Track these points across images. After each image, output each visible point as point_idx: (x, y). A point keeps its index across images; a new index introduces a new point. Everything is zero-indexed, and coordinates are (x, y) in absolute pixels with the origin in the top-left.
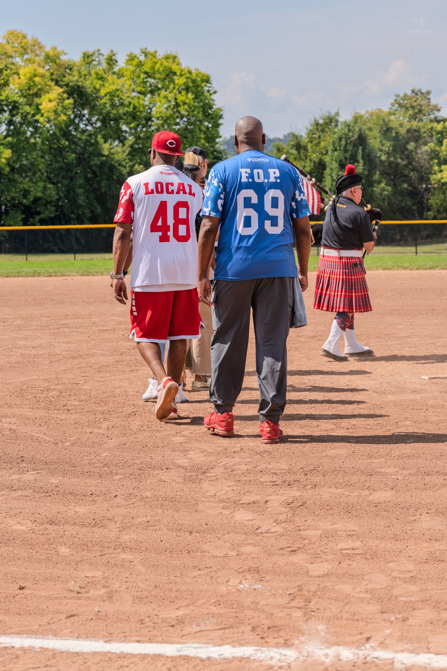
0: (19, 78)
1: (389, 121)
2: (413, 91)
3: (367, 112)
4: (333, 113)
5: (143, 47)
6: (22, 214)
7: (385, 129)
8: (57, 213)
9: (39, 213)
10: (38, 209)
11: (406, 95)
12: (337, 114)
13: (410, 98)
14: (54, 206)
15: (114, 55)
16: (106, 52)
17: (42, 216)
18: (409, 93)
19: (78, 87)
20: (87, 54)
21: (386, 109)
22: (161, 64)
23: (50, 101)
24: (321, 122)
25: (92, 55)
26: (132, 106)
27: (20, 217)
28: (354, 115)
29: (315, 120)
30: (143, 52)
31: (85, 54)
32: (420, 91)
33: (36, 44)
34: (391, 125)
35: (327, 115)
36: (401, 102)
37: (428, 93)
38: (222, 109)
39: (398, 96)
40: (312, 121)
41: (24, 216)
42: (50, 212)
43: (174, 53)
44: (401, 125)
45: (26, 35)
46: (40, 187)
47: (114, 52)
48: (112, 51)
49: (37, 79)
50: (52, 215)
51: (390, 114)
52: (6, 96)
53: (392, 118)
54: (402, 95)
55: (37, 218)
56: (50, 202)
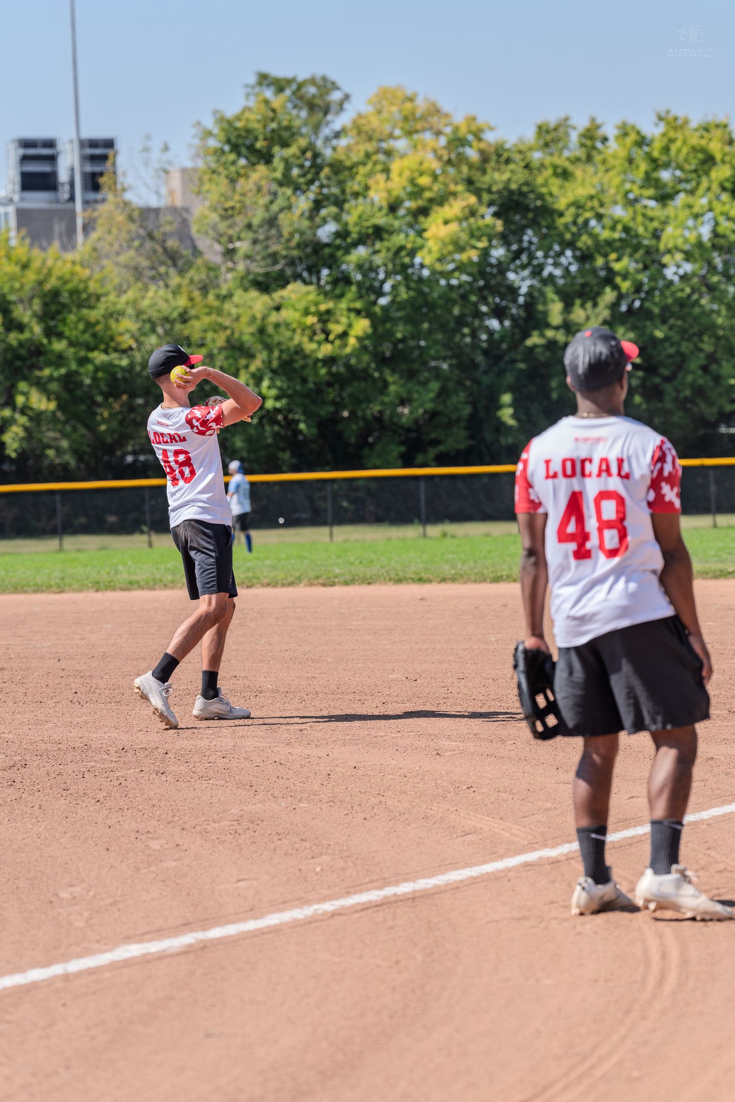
0: (388, 179)
5: (662, 109)
6: (402, 443)
8: (471, 442)
9: (436, 443)
10: (433, 435)
14: (467, 428)
15: (598, 127)
16: (581, 123)
17: (442, 448)
19: (511, 192)
20: (544, 129)
22: (684, 142)
23: (446, 222)
25: (555, 129)
26: (619, 227)
27: (397, 450)
30: (661, 119)
31: (540, 128)
33: (435, 110)
41: (403, 449)
42: (458, 440)
43: (722, 119)
45: (416, 95)
46: (432, 391)
47: (599, 121)
48: (593, 120)
49: (424, 181)
50: (462, 446)
52: (360, 217)
55: (432, 452)
56: (458, 420)
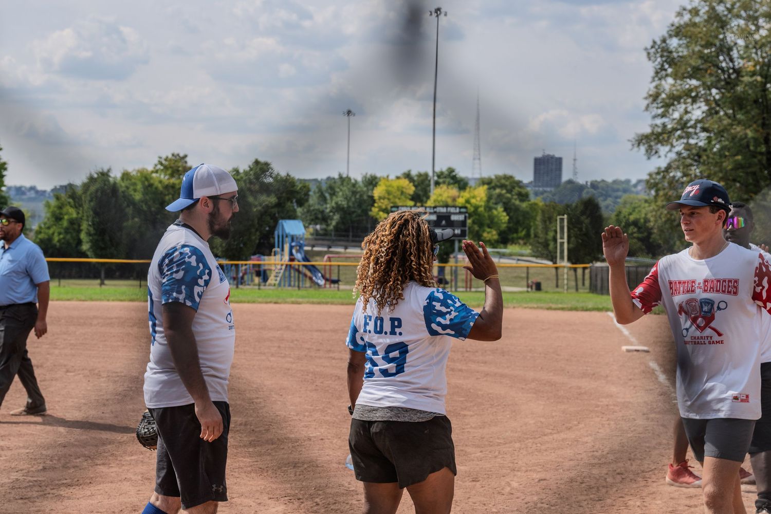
1: (152, 178)
2: (173, 155)
3: (134, 170)
4: (105, 170)
7: (146, 183)
11: (167, 157)
12: (109, 171)
13: (170, 160)
18: (170, 156)
21: (150, 168)
24: (96, 176)
28: (122, 171)
29: (91, 174)
32: (178, 155)
34: (152, 182)
35: (101, 171)
36: (164, 162)
37: (186, 156)
38: (7, 162)
39: (161, 158)
40: (88, 175)
44: (161, 182)
51: (152, 172)
53: (154, 175)
54: (164, 157)
